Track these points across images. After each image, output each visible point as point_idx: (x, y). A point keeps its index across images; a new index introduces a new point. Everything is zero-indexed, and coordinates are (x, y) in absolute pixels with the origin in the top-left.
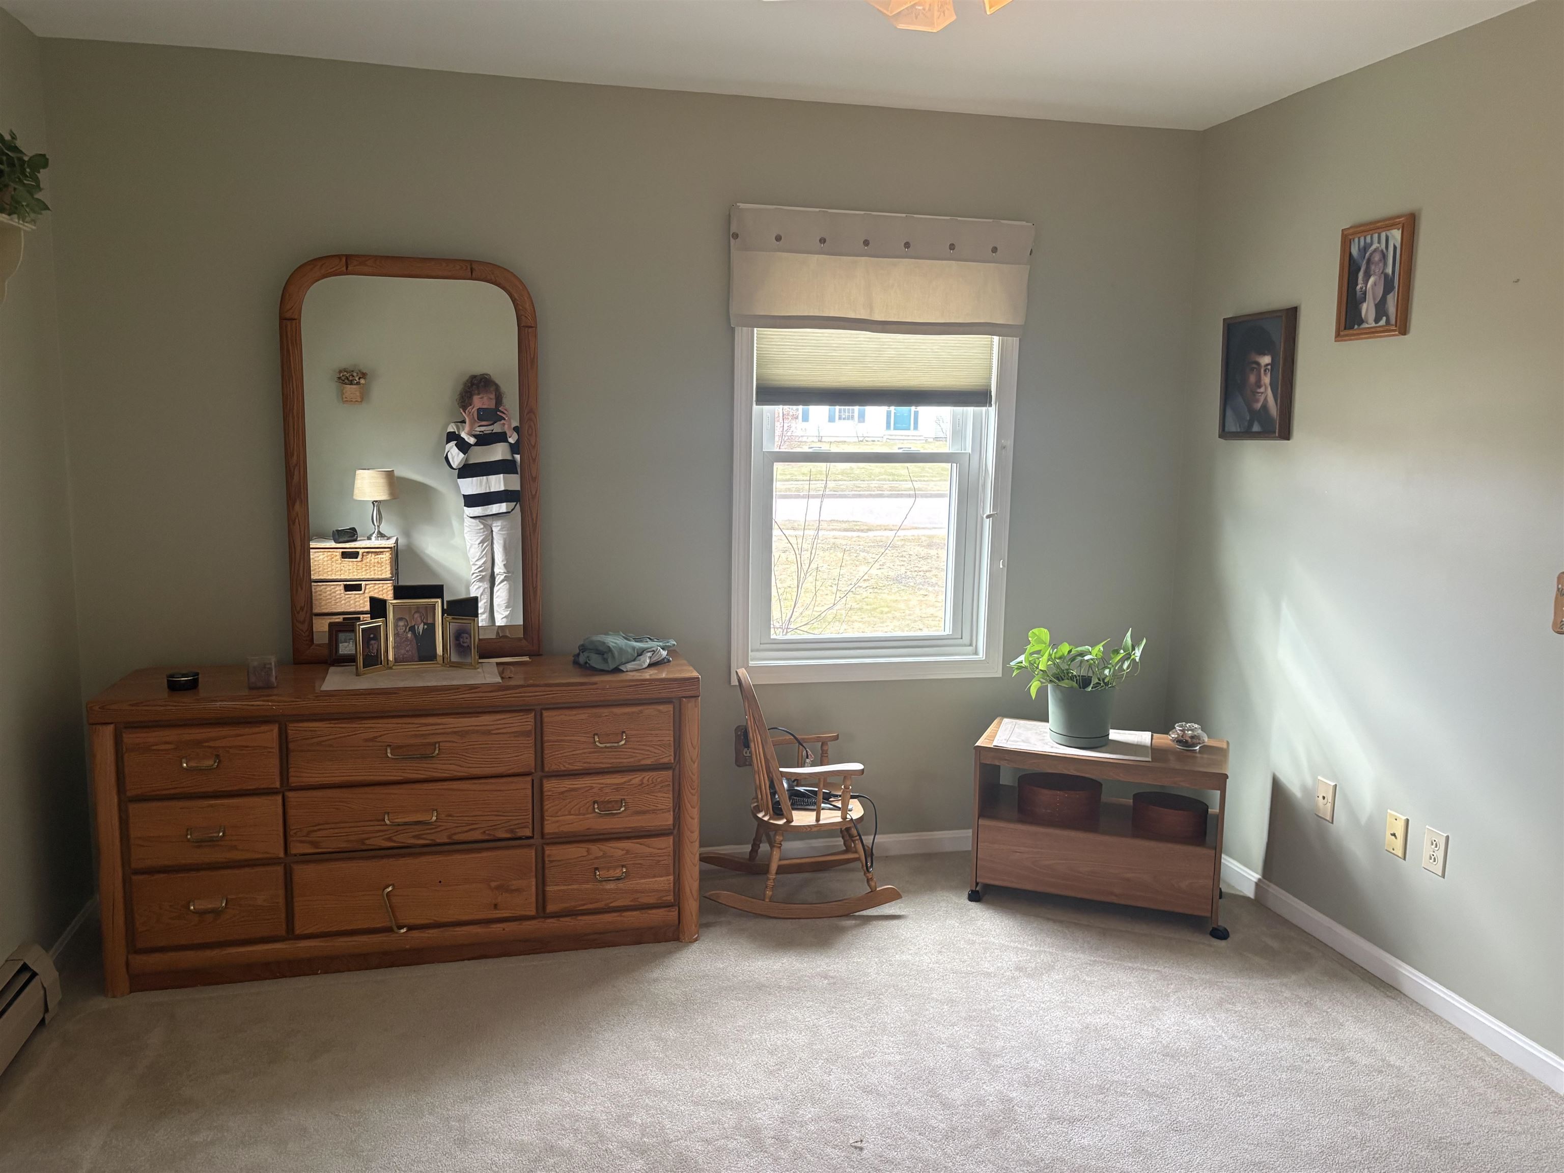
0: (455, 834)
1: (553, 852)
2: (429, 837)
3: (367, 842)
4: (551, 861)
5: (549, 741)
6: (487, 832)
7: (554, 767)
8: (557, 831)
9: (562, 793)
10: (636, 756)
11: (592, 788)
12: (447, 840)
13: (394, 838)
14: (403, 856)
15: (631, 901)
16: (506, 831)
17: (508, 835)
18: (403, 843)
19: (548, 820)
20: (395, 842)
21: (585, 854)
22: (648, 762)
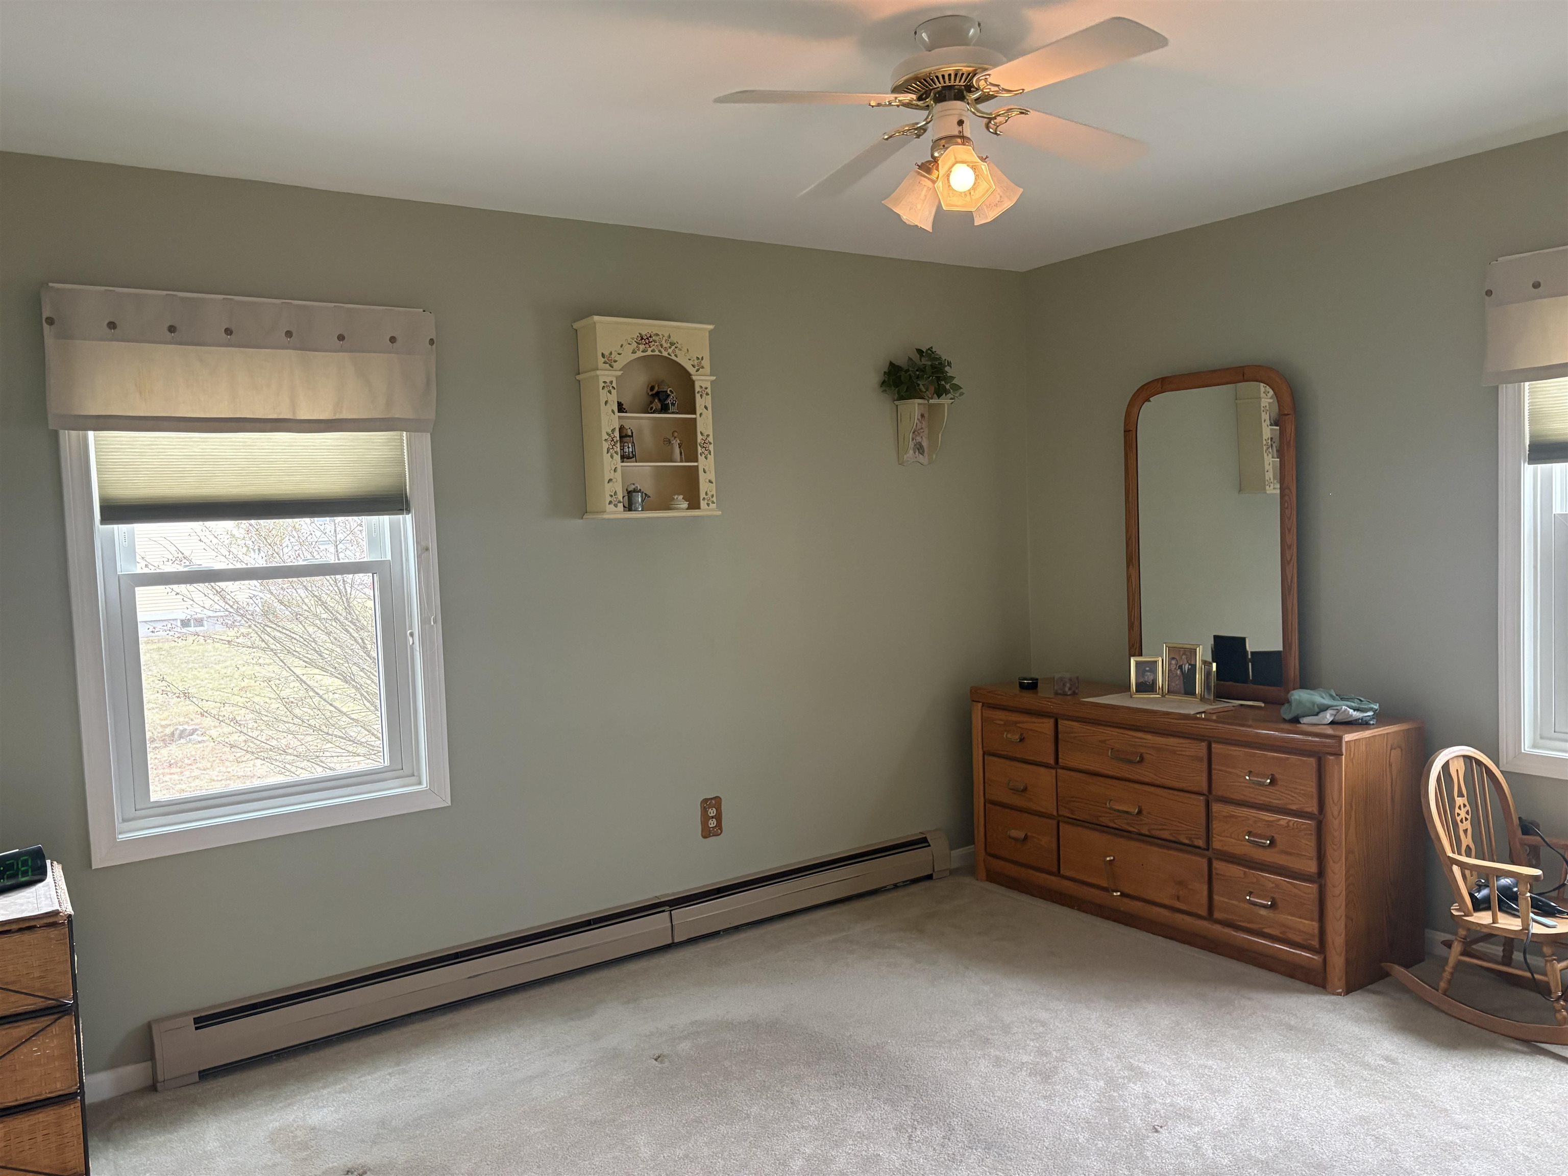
0: (1154, 829)
1: (1219, 866)
2: (1137, 827)
3: (1101, 819)
4: (1217, 874)
5: (1215, 769)
6: (1174, 835)
7: (1220, 793)
8: (1221, 848)
9: (1226, 817)
10: (1283, 800)
11: (1248, 819)
12: (1147, 833)
13: (1116, 821)
14: (1122, 837)
15: (1281, 933)
16: (1187, 838)
17: (1187, 841)
18: (1120, 826)
19: (1215, 838)
20: (1115, 823)
21: (1242, 876)
22: (1294, 807)
